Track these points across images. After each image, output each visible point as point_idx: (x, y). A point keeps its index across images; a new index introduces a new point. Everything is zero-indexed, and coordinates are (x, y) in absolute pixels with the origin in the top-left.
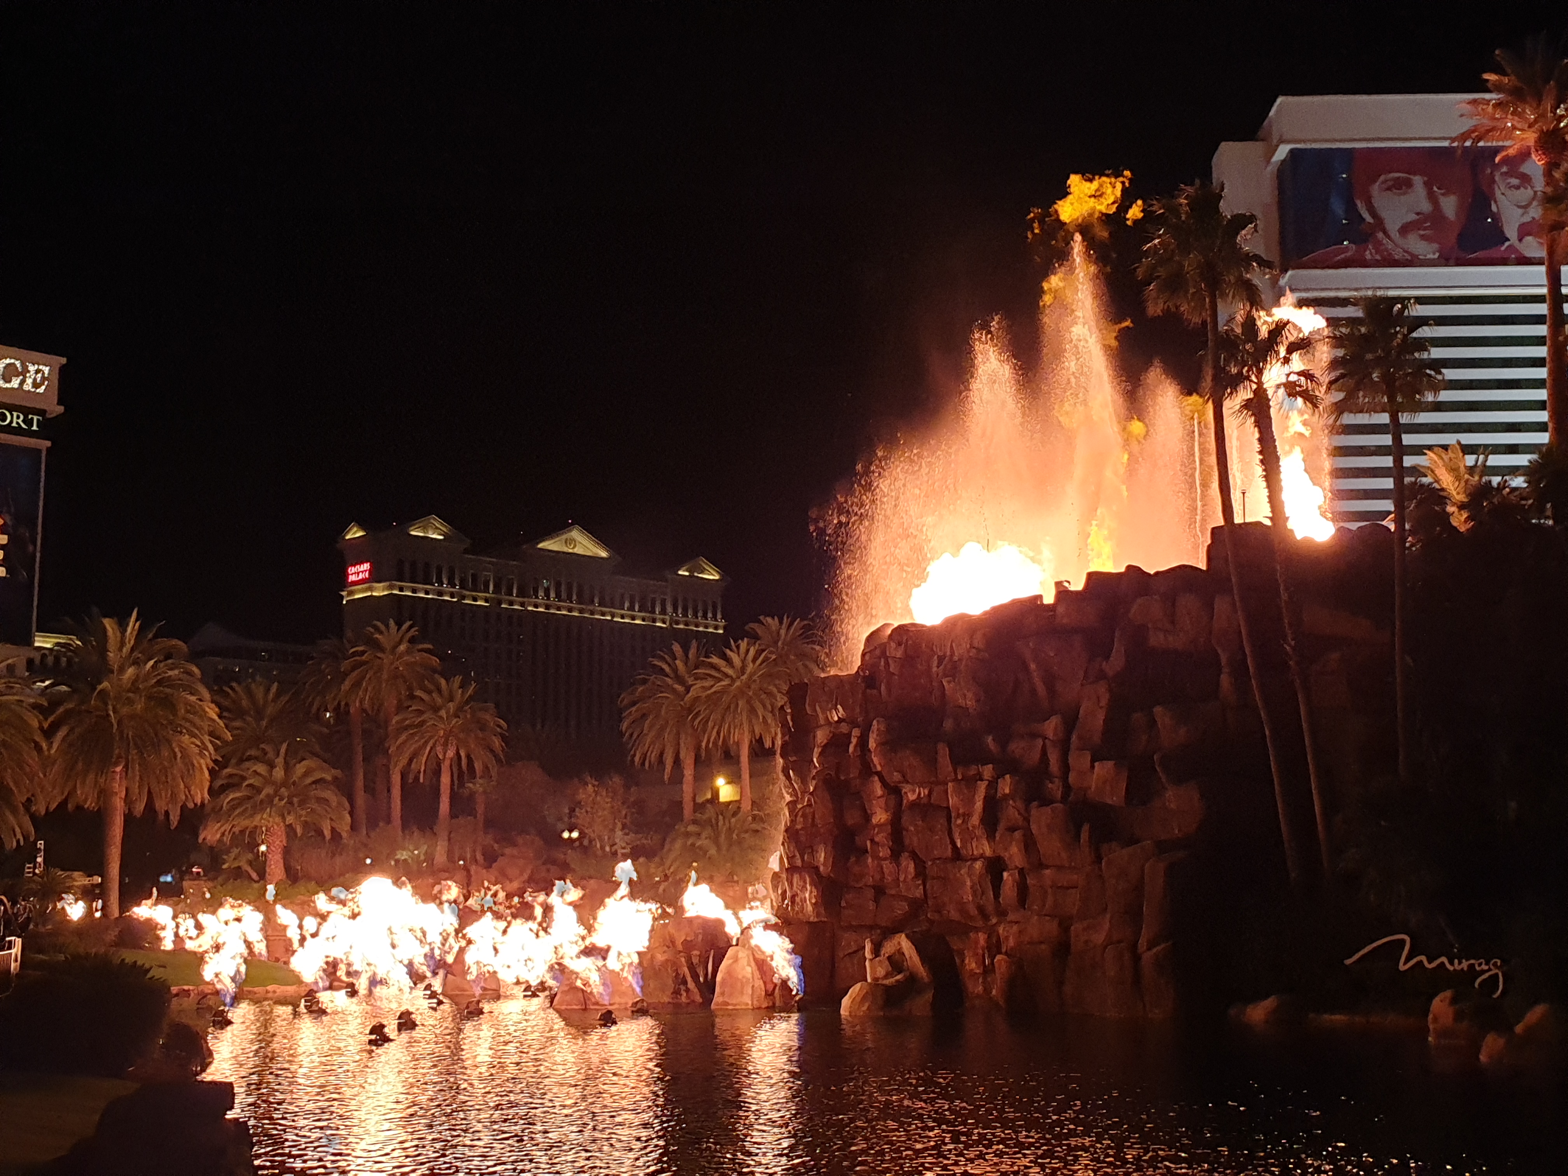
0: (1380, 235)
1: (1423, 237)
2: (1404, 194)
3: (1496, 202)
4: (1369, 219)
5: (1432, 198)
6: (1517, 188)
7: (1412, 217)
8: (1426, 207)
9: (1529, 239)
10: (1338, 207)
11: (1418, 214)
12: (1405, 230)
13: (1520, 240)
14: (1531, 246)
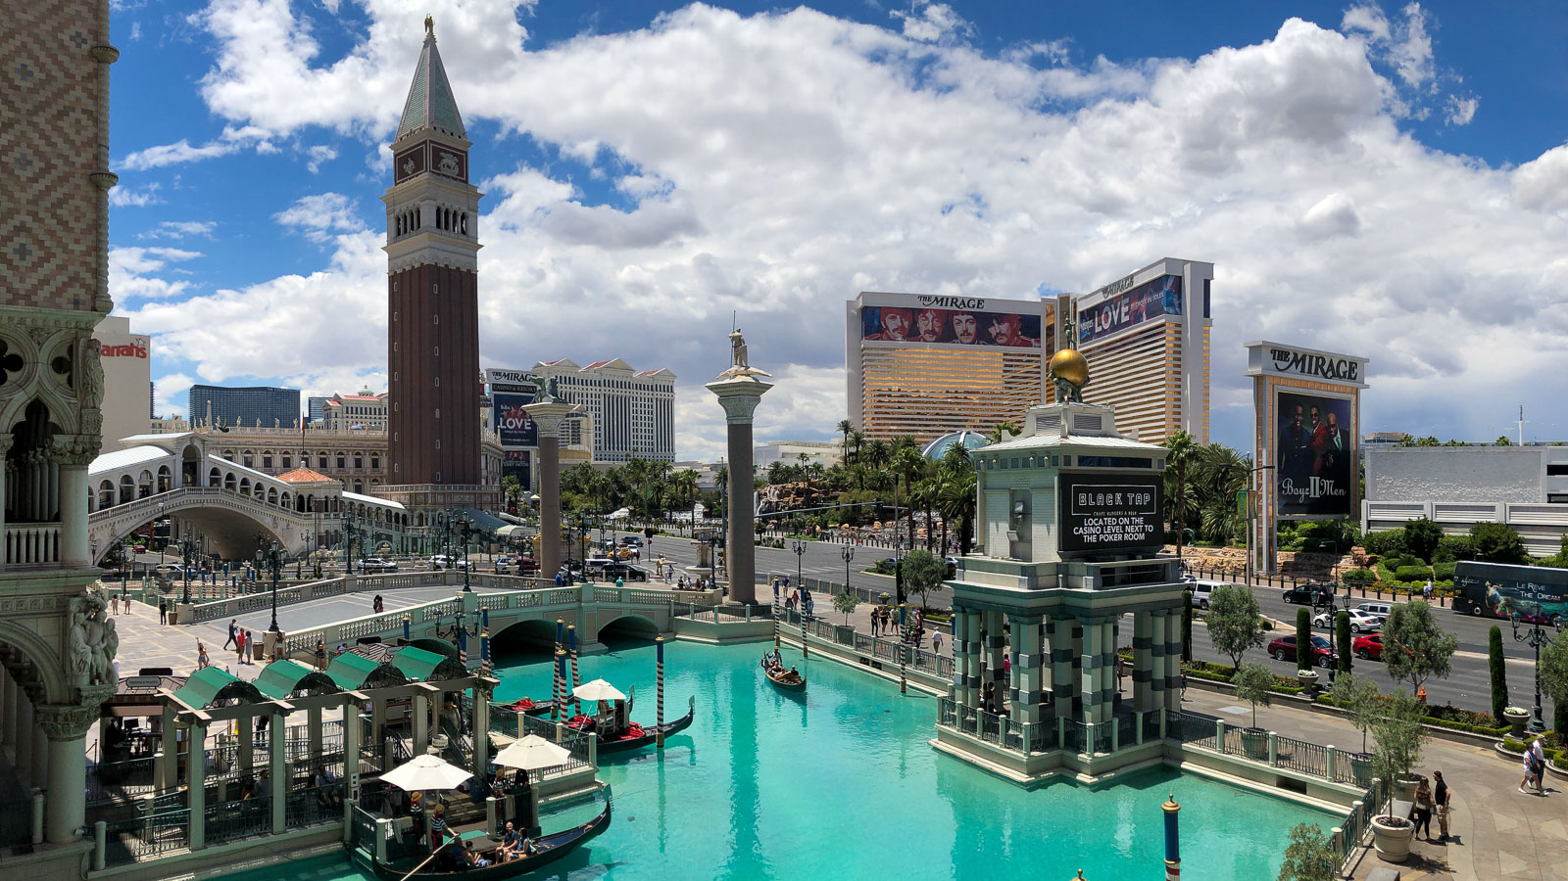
0: (887, 331)
1: (898, 333)
2: (894, 320)
3: (919, 324)
4: (885, 327)
5: (902, 322)
6: (924, 320)
7: (896, 327)
8: (900, 324)
10: (876, 323)
12: (894, 331)
13: (925, 335)
14: (927, 336)
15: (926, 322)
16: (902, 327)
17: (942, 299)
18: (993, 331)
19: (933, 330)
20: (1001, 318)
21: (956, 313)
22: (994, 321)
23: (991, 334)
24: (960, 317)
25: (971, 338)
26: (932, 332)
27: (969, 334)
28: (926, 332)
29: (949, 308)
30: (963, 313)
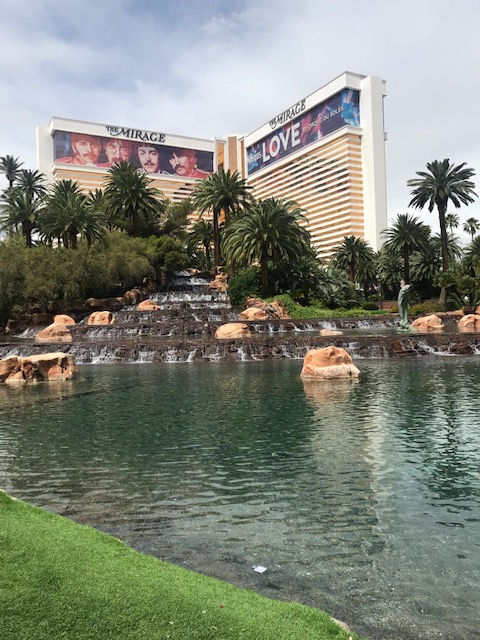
0: (78, 156)
1: (89, 158)
2: (85, 146)
3: (107, 152)
4: (75, 152)
5: (91, 148)
6: (112, 149)
8: (90, 150)
11: (88, 152)
13: (112, 162)
15: (114, 150)
16: (92, 153)
17: (128, 131)
18: (174, 162)
19: (120, 158)
20: (180, 151)
21: (140, 144)
22: (175, 155)
23: (171, 165)
24: (144, 148)
25: (154, 168)
26: (119, 160)
27: (153, 164)
28: (114, 159)
29: (134, 139)
30: (147, 145)
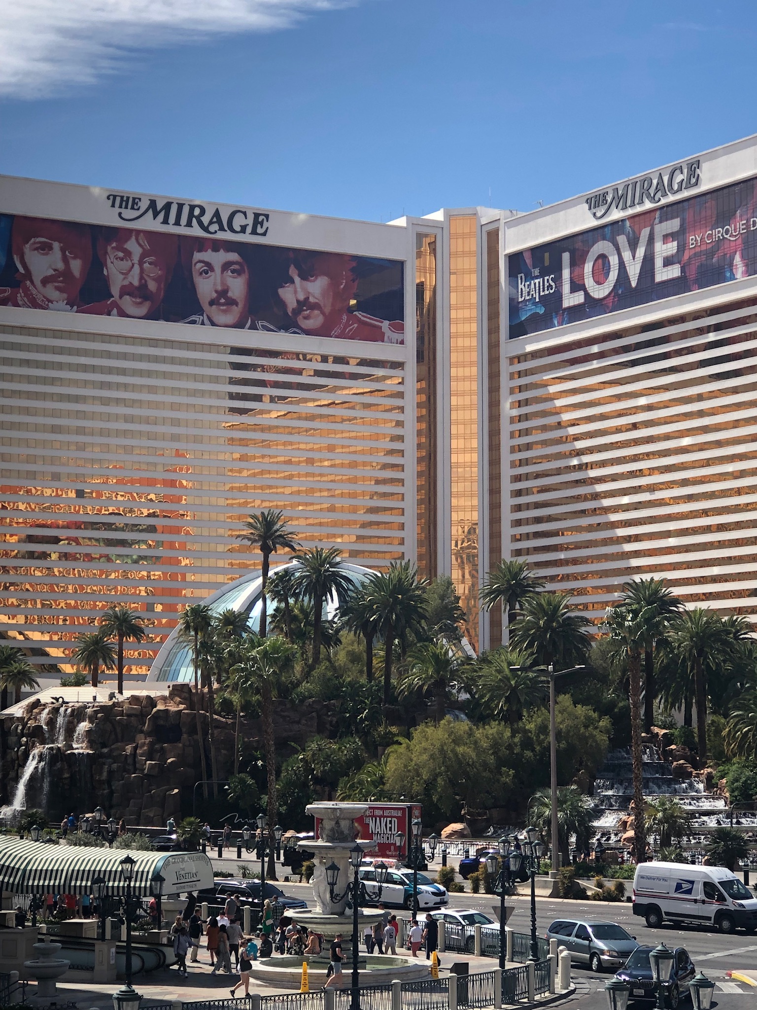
0: (28, 283)
1: (57, 288)
2: (47, 254)
3: (107, 269)
4: (22, 270)
5: (65, 260)
6: (122, 259)
7: (51, 272)
8: (60, 266)
9: (127, 298)
10: (3, 259)
11: (55, 270)
12: (45, 281)
13: (121, 297)
14: (127, 303)
15: (126, 264)
16: (67, 273)
18: (290, 295)
19: (143, 286)
20: (309, 262)
21: (200, 244)
22: (293, 272)
23: (282, 304)
24: (208, 256)
25: (235, 312)
26: (140, 292)
27: (232, 302)
28: (126, 291)
29: (182, 230)
30: (217, 246)
